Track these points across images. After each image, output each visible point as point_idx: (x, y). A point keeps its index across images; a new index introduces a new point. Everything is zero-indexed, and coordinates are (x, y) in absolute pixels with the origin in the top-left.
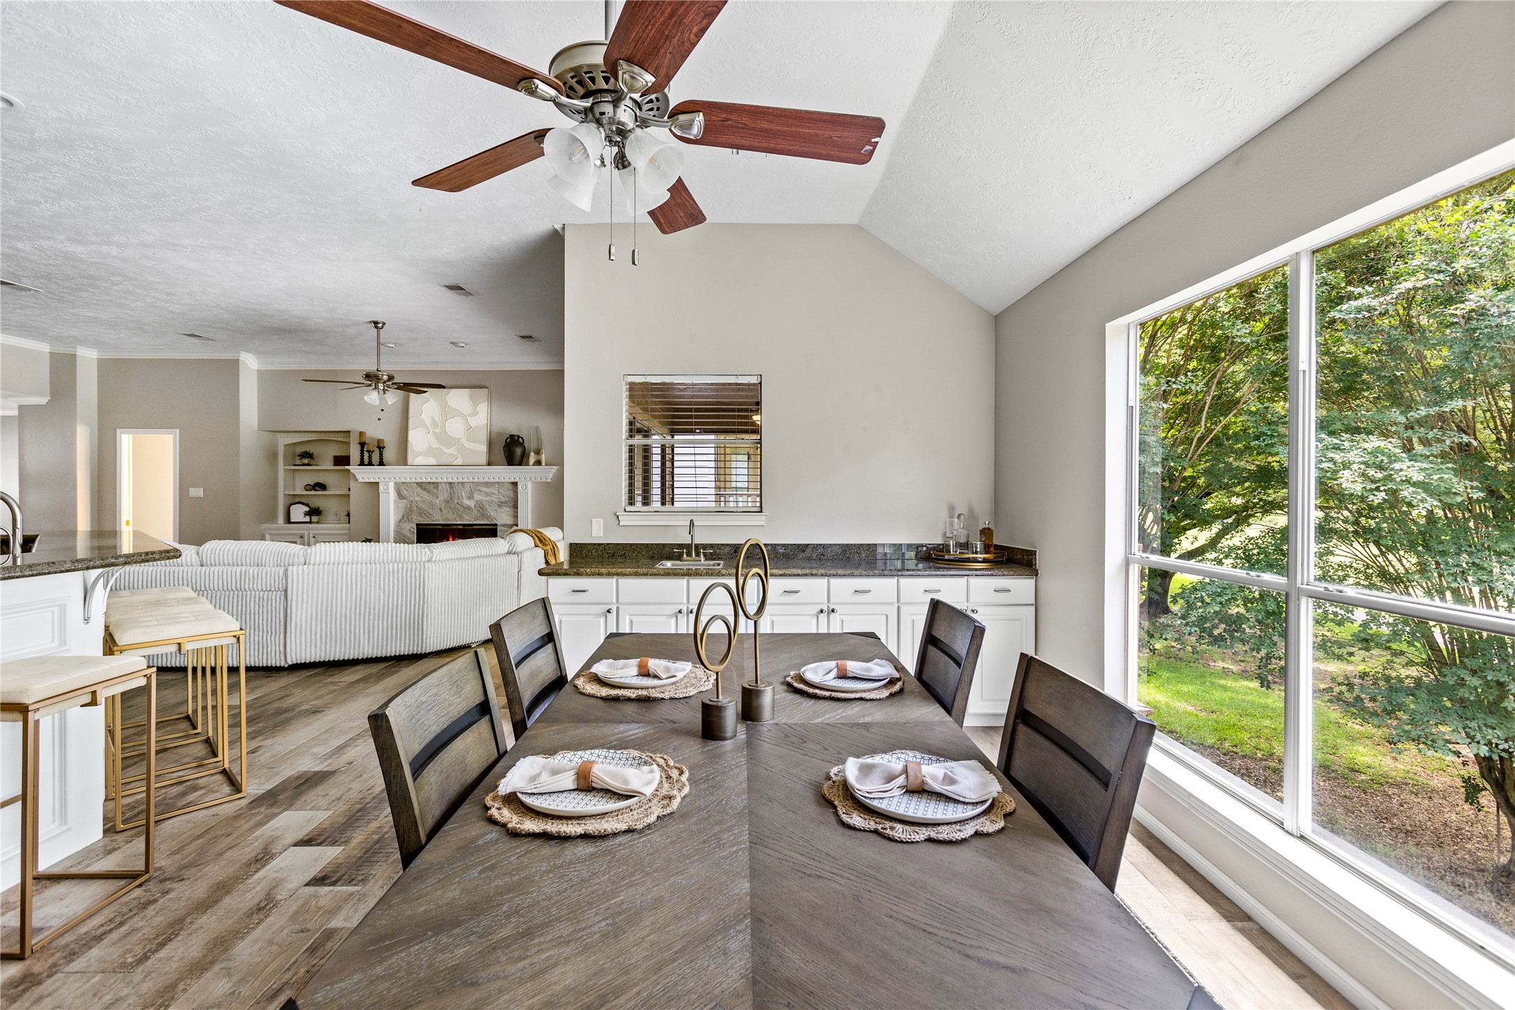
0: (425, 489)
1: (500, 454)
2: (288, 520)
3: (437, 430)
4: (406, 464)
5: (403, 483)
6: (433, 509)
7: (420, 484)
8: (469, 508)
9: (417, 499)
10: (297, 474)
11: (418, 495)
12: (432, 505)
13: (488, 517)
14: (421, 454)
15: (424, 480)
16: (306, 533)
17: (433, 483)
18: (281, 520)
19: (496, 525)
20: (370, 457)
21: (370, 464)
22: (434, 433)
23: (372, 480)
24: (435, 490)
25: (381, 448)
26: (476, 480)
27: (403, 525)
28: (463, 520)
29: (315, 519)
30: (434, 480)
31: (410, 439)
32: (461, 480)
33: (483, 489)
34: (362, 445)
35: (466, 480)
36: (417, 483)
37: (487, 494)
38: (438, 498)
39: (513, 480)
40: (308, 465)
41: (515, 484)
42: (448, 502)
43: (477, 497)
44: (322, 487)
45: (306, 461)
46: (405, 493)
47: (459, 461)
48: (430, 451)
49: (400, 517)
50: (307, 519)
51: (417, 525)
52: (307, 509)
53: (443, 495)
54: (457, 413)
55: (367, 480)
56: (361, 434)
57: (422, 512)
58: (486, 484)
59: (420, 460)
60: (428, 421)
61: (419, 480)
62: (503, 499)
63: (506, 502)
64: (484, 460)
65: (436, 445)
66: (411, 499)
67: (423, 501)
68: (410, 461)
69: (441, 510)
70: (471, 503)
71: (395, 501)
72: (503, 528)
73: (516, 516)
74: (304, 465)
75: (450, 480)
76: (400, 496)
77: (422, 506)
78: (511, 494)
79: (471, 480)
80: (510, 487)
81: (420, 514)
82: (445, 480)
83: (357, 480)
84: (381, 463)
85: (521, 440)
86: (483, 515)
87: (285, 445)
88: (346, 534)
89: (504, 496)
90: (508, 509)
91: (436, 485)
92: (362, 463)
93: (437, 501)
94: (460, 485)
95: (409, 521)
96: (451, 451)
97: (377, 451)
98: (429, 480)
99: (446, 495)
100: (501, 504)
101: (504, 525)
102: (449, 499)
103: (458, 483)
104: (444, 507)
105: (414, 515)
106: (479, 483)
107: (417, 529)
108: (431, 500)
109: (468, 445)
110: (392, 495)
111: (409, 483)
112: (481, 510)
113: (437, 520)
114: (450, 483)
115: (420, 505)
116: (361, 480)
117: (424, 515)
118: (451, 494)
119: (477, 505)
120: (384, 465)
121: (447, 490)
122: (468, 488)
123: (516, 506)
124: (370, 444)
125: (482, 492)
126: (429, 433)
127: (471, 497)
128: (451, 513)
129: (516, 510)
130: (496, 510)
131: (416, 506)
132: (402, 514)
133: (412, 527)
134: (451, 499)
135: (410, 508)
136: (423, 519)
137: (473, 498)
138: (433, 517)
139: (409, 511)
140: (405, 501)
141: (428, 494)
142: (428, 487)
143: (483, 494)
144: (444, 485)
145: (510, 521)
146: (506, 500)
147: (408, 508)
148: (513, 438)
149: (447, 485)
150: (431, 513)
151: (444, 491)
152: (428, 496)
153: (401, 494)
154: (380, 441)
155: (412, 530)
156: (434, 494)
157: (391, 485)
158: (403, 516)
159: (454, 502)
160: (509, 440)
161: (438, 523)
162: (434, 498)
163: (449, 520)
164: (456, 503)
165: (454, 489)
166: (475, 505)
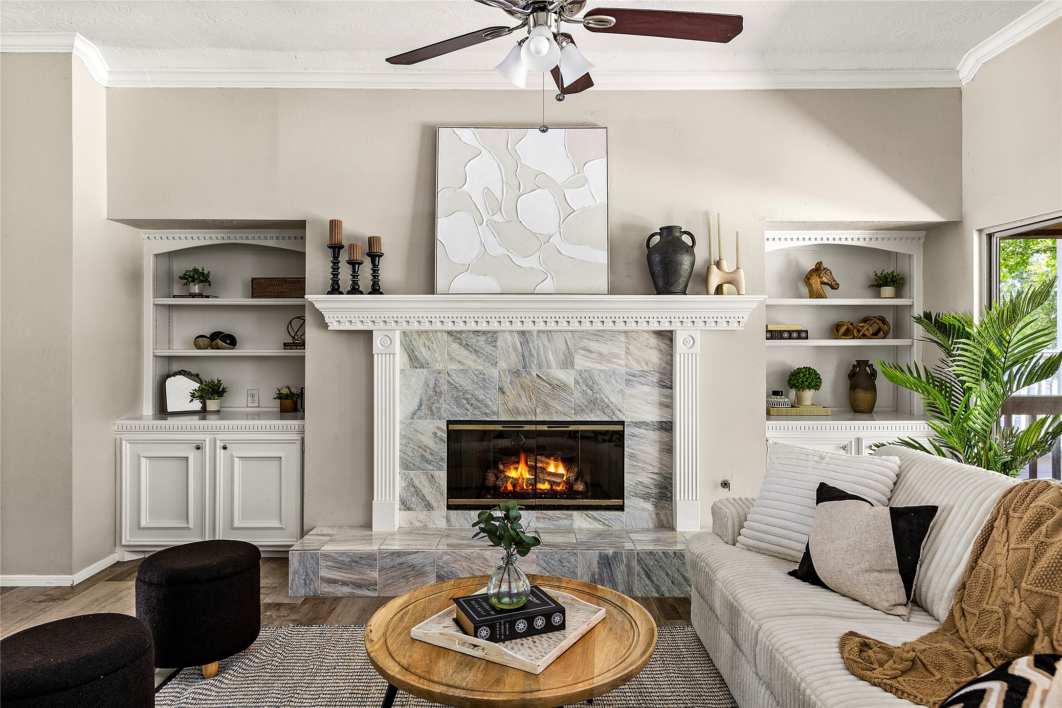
0: (467, 346)
1: (634, 273)
2: (162, 411)
3: (498, 218)
4: (431, 289)
5: (420, 333)
6: (484, 388)
7: (454, 336)
8: (563, 387)
9: (453, 366)
10: (175, 315)
11: (452, 359)
12: (482, 380)
13: (605, 407)
14: (467, 268)
15: (460, 326)
16: (208, 438)
17: (484, 333)
18: (148, 407)
19: (622, 423)
20: (355, 275)
21: (355, 290)
22: (494, 224)
23: (359, 327)
24: (488, 349)
25: (375, 256)
26: (577, 326)
27: (420, 424)
28: (550, 414)
29: (212, 405)
31: (440, 235)
33: (594, 346)
34: (336, 248)
35: (552, 326)
36: (450, 333)
37: (601, 357)
38: (495, 364)
39: (665, 327)
40: (200, 295)
41: (667, 337)
42: (517, 373)
43: (581, 362)
44: (231, 341)
45: (196, 289)
46: (423, 353)
47: (548, 285)
48: (484, 263)
49: (415, 406)
50: (197, 405)
51: (449, 422)
52: (196, 386)
53: (507, 360)
54: (539, 181)
55: (348, 327)
56: (334, 225)
57: (460, 396)
58: (599, 335)
59: (463, 282)
60: (478, 198)
62: (636, 367)
63: (643, 374)
64: (602, 283)
65: (496, 249)
66: (439, 367)
67: (464, 372)
68: (441, 282)
69: (501, 390)
70: (567, 378)
71: (402, 371)
72: (636, 431)
73: (668, 405)
74: (193, 296)
75: (521, 326)
76: (414, 361)
77: (461, 382)
78: (654, 357)
80: (653, 341)
81: (457, 400)
83: (326, 326)
84: (376, 290)
85: (686, 239)
86: (594, 403)
87: (156, 255)
88: (291, 442)
89: (638, 362)
90: (647, 389)
91: (492, 336)
92: (335, 289)
93: (495, 372)
94: (544, 337)
95: (433, 413)
96: (532, 262)
97: (368, 260)
98: (474, 327)
99: (514, 360)
100: (631, 379)
101: (638, 424)
102: (520, 368)
103: (539, 331)
104: (508, 380)
105: (442, 401)
106: (587, 331)
107: (449, 433)
108: (481, 368)
109: (566, 249)
110: (400, 359)
111: (432, 331)
112: (590, 392)
113: (494, 413)
114: (523, 333)
115: (457, 379)
116: (333, 326)
117: (465, 402)
118: (523, 356)
119: (581, 381)
120: (382, 293)
121: (515, 348)
122: (559, 343)
123: (667, 382)
124: (352, 247)
125: (590, 352)
126: (482, 224)
127: (568, 363)
128: (524, 399)
129: (667, 391)
130: (621, 391)
131: (448, 382)
132: (417, 401)
133: (438, 428)
134: (525, 367)
135: (436, 385)
136: (462, 411)
137: (572, 365)
138: (486, 406)
139: (431, 392)
140: (425, 370)
141: (474, 357)
142: (473, 340)
143: (593, 356)
144: (508, 336)
145: (653, 415)
146: (646, 368)
147: (431, 385)
148: (668, 231)
149: (515, 334)
150: (481, 397)
151: (511, 350)
152: (475, 361)
153: (416, 357)
154: (372, 241)
155: (439, 433)
156: (487, 356)
157: (397, 337)
158: (421, 405)
159: (530, 374)
160: (657, 239)
161: (495, 418)
162: (487, 365)
163: (519, 414)
164: (534, 374)
165: (531, 346)
166: (576, 382)
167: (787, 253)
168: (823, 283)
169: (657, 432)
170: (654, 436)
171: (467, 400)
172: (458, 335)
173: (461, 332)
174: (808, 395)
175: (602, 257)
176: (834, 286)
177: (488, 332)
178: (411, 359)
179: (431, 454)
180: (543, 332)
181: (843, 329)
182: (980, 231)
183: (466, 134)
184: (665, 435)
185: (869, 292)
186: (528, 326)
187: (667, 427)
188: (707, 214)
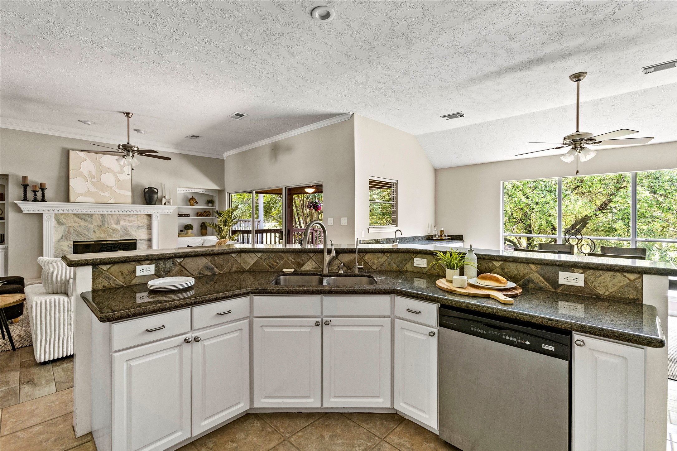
0: (81, 218)
1: (139, 197)
3: (93, 180)
4: (68, 200)
5: (62, 214)
6: (88, 231)
7: (77, 215)
8: (116, 230)
9: (75, 225)
11: (75, 222)
12: (87, 229)
13: (130, 235)
14: (82, 195)
15: (80, 212)
17: (88, 214)
19: (136, 240)
20: (34, 195)
21: (35, 200)
22: (92, 182)
23: (37, 212)
24: (89, 219)
25: (43, 189)
26: (121, 213)
27: (62, 243)
28: (112, 238)
30: (89, 212)
31: (71, 184)
32: (110, 213)
33: (127, 218)
34: (25, 186)
35: (113, 213)
36: (74, 214)
37: (129, 221)
38: (92, 224)
39: (150, 213)
41: (150, 216)
42: (100, 226)
43: (122, 223)
46: (63, 220)
47: (112, 201)
48: (88, 193)
51: (74, 242)
53: (96, 222)
54: (108, 170)
55: (31, 212)
56: (24, 178)
57: (78, 233)
58: (128, 215)
59: (80, 199)
60: (86, 173)
61: (76, 212)
62: (140, 224)
63: (142, 226)
64: (130, 201)
65: (93, 189)
66: (69, 225)
67: (80, 226)
68: (72, 198)
69: (94, 232)
70: (118, 227)
71: (54, 226)
72: (140, 241)
73: (150, 234)
75: (101, 213)
76: (59, 223)
77: (79, 229)
78: (146, 222)
79: (117, 213)
80: (145, 217)
81: (77, 235)
82: (97, 212)
83: (22, 212)
84: (43, 200)
85: (155, 190)
86: (127, 234)
89: (141, 223)
90: (144, 230)
91: (91, 216)
92: (25, 199)
93: (92, 226)
94: (110, 216)
95: (67, 239)
96: (106, 194)
97: (40, 190)
98: (85, 212)
99: (99, 222)
100: (139, 227)
101: (141, 240)
102: (101, 225)
103: (108, 214)
104: (97, 229)
105: (71, 235)
106: (124, 214)
107: (74, 245)
108: (86, 225)
109: (118, 191)
110: (54, 222)
111: (67, 214)
112: (125, 231)
113: (92, 239)
114: (102, 215)
115: (77, 229)
116: (25, 211)
117: (80, 235)
118: (102, 221)
119: (122, 228)
120: (46, 201)
121: (99, 218)
122: (115, 217)
123: (150, 227)
124: (34, 186)
125: (126, 220)
126: (87, 182)
127: (118, 222)
128: (103, 234)
129: (150, 231)
130: (136, 231)
131: (74, 230)
132: (61, 236)
133: (70, 244)
134: (103, 224)
135: (69, 231)
136: (79, 238)
137: (120, 224)
138: (89, 236)
139: (66, 233)
140: (64, 226)
141: (84, 222)
142: (84, 216)
143: (126, 221)
144: (97, 215)
145: (145, 237)
146: (143, 224)
147: (67, 230)
148: (150, 189)
149: (100, 215)
150: (87, 234)
151: (98, 219)
152: (84, 223)
153: (60, 222)
154: (41, 184)
155: (70, 246)
156: (89, 222)
157: (53, 216)
158: (62, 237)
159: (105, 226)
160: (147, 189)
161: (92, 240)
162: (89, 224)
163: (101, 238)
164: (106, 227)
165: (105, 218)
166: (121, 229)
167: (184, 193)
168: (193, 202)
169: (147, 242)
170: (146, 243)
171: (81, 235)
172: (78, 215)
173: (79, 214)
174: (190, 231)
175: (130, 194)
176: (197, 203)
177: (89, 214)
178: (58, 223)
179: (67, 252)
180: (109, 214)
181: (199, 214)
182: (228, 193)
183: (82, 154)
184: (149, 242)
185: (206, 204)
186: (105, 213)
187: (150, 240)
188: (161, 184)
